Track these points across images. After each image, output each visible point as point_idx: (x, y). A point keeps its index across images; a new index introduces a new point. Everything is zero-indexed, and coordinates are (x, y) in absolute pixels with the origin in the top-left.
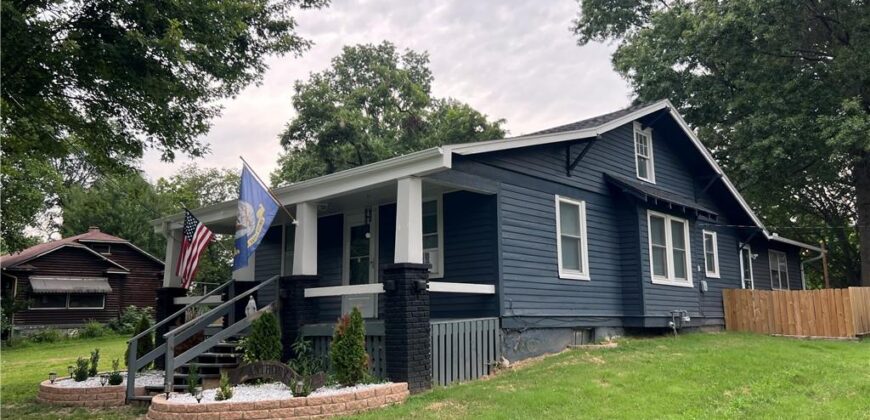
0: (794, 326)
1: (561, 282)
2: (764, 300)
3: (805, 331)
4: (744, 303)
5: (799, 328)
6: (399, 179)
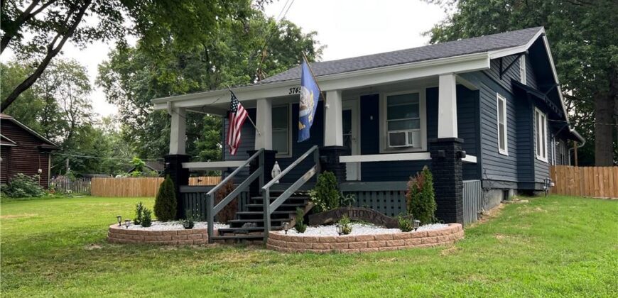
0: (599, 191)
1: (501, 156)
2: (578, 173)
3: (606, 194)
4: (563, 175)
5: (602, 192)
6: (441, 75)
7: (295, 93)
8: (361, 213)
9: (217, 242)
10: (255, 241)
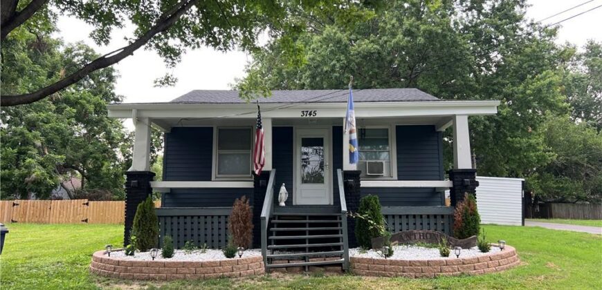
6: (459, 115)
7: (308, 116)
8: (428, 235)
9: (277, 271)
10: (329, 268)
